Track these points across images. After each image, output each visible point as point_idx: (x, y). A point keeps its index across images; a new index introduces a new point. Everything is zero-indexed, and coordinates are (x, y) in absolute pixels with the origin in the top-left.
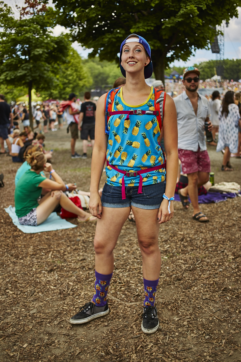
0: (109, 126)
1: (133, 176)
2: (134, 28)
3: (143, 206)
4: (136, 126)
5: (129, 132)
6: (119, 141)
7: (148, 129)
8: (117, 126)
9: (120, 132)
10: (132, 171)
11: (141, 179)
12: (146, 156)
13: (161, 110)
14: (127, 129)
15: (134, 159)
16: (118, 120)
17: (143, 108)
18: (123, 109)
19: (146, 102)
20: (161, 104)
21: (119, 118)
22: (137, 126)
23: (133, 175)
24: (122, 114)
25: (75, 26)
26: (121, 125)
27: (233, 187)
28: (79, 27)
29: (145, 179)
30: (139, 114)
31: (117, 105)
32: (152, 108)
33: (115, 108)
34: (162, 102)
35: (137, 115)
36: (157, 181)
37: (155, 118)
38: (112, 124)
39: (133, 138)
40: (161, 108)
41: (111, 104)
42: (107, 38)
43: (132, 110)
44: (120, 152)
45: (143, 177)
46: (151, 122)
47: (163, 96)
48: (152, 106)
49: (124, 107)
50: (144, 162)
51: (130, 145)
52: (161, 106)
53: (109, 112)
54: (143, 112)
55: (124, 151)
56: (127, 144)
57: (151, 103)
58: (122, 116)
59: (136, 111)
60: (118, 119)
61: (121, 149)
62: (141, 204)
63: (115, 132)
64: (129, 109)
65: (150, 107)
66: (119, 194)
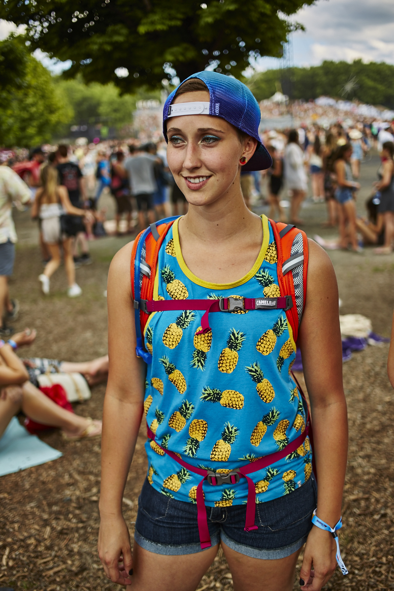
0: (150, 343)
1: (227, 484)
2: (144, 24)
3: (256, 551)
4: (231, 347)
5: (210, 364)
6: (183, 388)
7: (265, 354)
8: (172, 348)
9: (184, 361)
10: (226, 471)
11: (251, 487)
12: (263, 427)
13: (298, 292)
14: (202, 354)
15: (227, 438)
16: (176, 330)
17: (247, 292)
18: (187, 295)
19: (253, 270)
20: (297, 274)
21: (178, 324)
22: (232, 345)
23: (229, 481)
24: (186, 309)
25: (35, 20)
26: (186, 345)
27: (358, 326)
28: (41, 23)
29: (262, 486)
30: (236, 310)
31: (169, 282)
32: (273, 290)
33: (162, 291)
34: (300, 270)
35: (230, 312)
36: (295, 483)
37: (284, 317)
38: (157, 338)
39: (220, 382)
40: (297, 286)
41: (150, 278)
42: (95, 43)
43: (214, 297)
44: (185, 416)
45: (254, 481)
46: (271, 331)
47: (301, 250)
48: (271, 282)
49: (190, 287)
50: (258, 445)
51: (214, 401)
52: (298, 280)
53: (144, 300)
54: (249, 304)
55: (198, 416)
56: (205, 398)
57: (267, 274)
58: (187, 317)
59: (226, 302)
60: (174, 325)
61: (188, 409)
62: (252, 546)
63: (167, 361)
64: (205, 294)
65: (267, 285)
66: (190, 519)
